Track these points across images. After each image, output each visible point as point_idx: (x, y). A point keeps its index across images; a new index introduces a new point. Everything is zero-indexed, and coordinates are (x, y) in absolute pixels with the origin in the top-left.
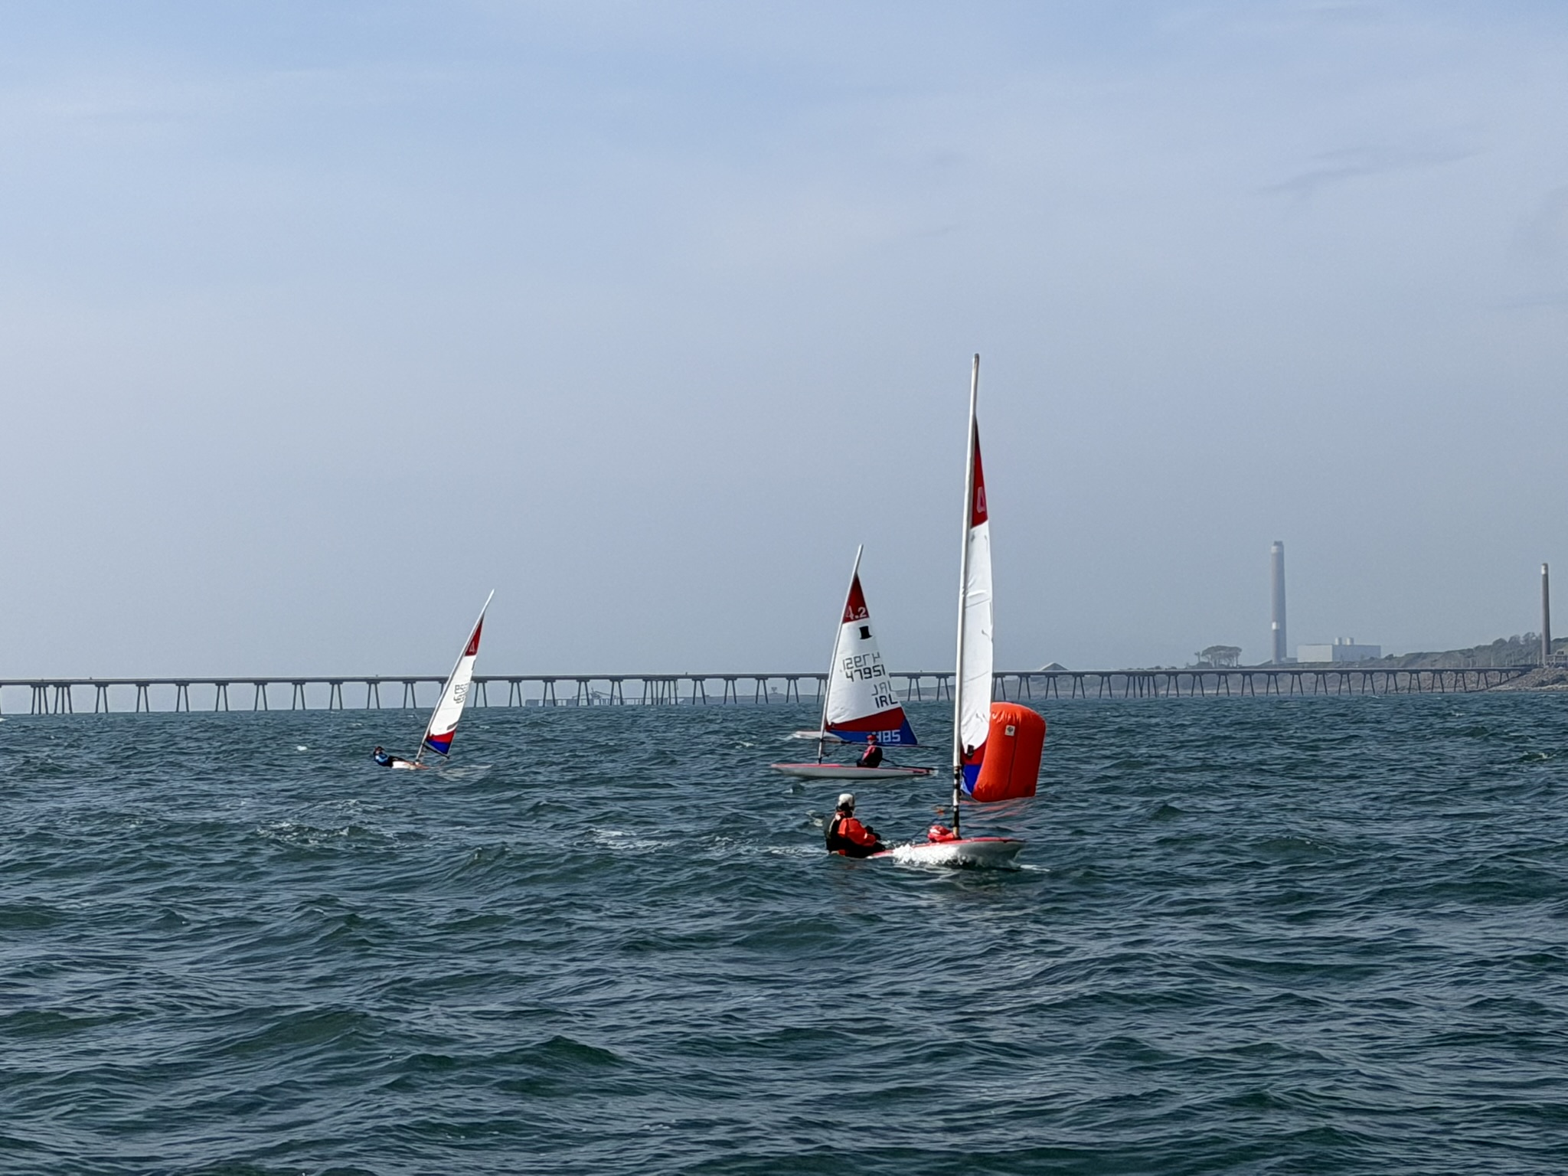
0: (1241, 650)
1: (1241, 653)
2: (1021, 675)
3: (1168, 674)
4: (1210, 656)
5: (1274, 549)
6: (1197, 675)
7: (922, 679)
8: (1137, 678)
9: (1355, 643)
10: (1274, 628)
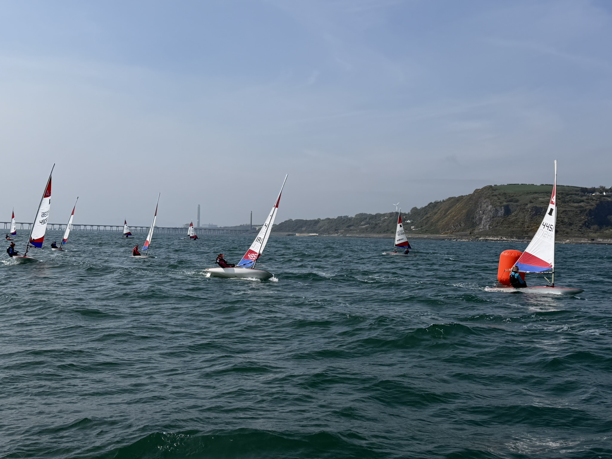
3: (180, 228)
5: (198, 206)
9: (213, 224)
10: (197, 221)
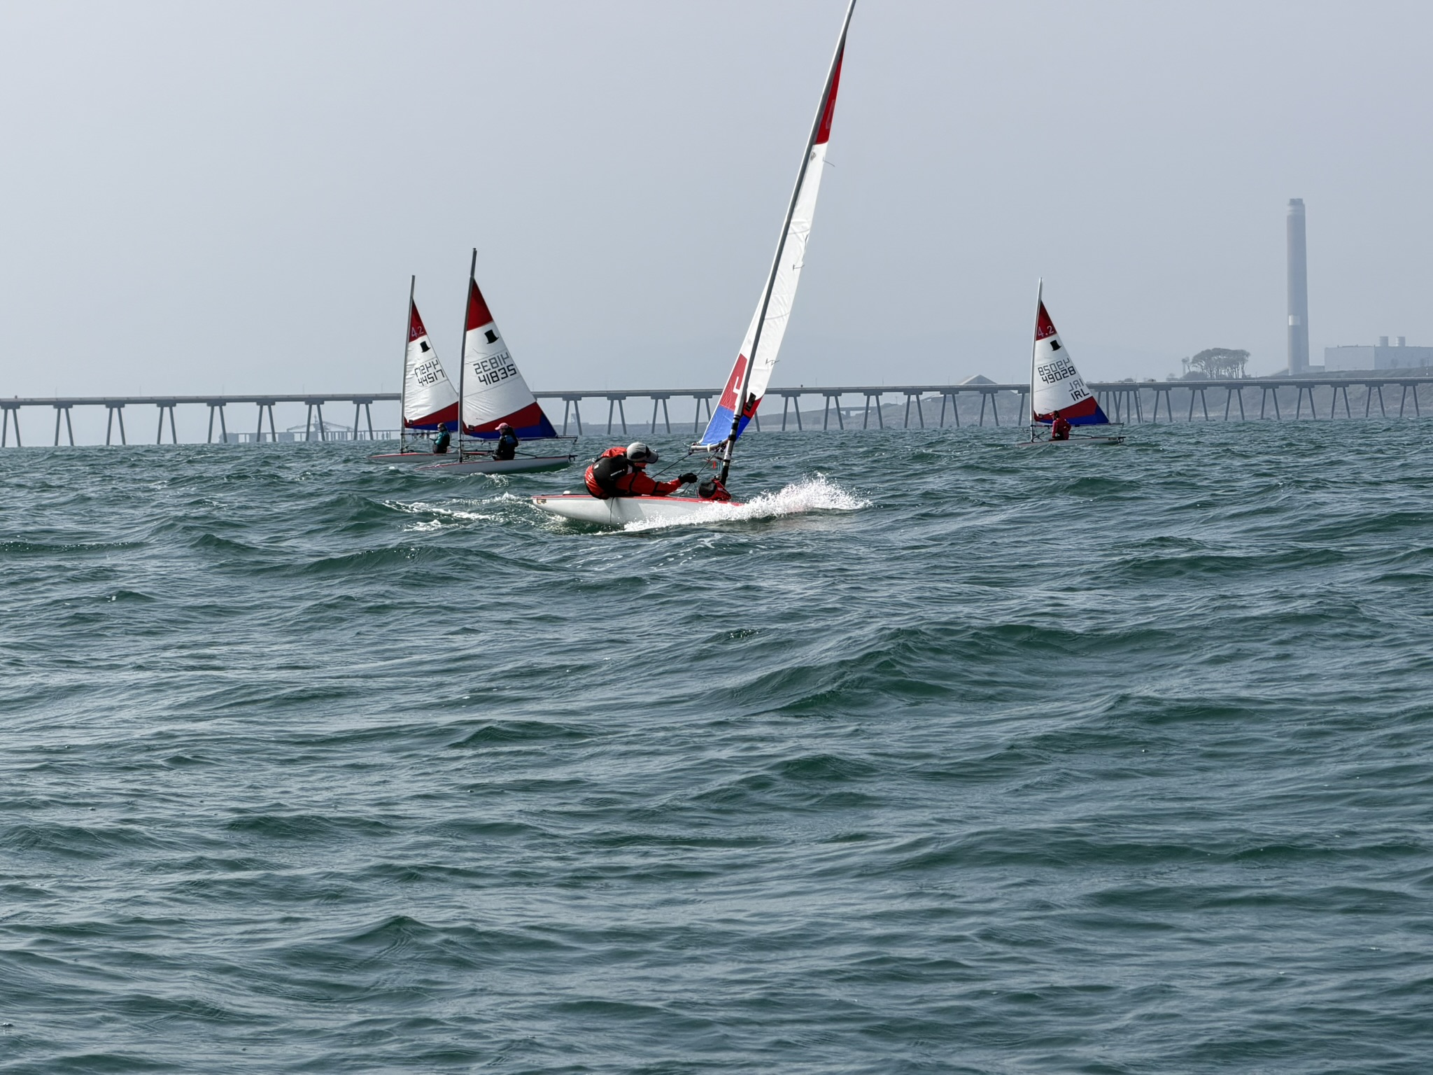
0: (1248, 355)
1: (1250, 358)
2: (943, 390)
4: (1203, 364)
5: (1287, 210)
6: (1196, 387)
7: (802, 398)
8: (1111, 393)
10: (1290, 324)
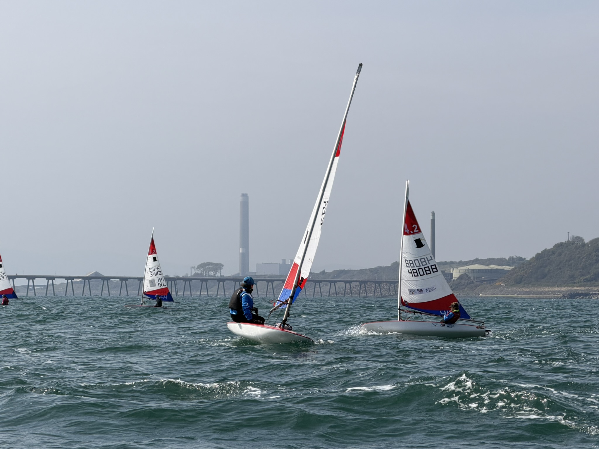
0: (223, 266)
2: (84, 278)
4: (202, 269)
10: (241, 252)
